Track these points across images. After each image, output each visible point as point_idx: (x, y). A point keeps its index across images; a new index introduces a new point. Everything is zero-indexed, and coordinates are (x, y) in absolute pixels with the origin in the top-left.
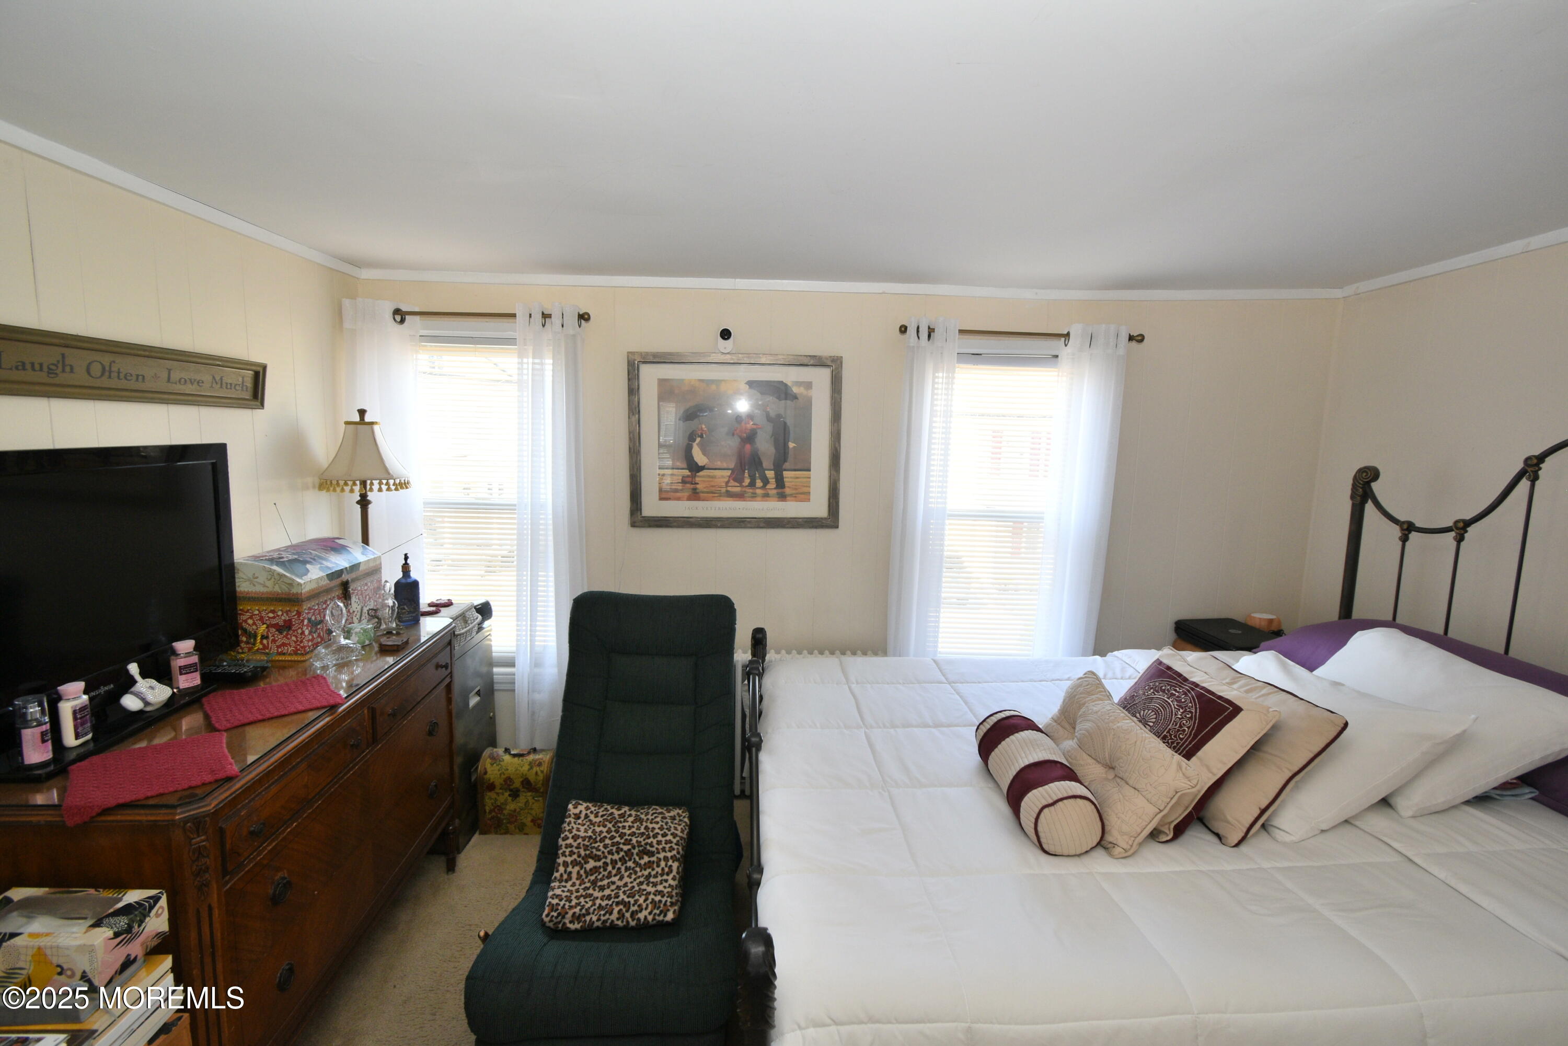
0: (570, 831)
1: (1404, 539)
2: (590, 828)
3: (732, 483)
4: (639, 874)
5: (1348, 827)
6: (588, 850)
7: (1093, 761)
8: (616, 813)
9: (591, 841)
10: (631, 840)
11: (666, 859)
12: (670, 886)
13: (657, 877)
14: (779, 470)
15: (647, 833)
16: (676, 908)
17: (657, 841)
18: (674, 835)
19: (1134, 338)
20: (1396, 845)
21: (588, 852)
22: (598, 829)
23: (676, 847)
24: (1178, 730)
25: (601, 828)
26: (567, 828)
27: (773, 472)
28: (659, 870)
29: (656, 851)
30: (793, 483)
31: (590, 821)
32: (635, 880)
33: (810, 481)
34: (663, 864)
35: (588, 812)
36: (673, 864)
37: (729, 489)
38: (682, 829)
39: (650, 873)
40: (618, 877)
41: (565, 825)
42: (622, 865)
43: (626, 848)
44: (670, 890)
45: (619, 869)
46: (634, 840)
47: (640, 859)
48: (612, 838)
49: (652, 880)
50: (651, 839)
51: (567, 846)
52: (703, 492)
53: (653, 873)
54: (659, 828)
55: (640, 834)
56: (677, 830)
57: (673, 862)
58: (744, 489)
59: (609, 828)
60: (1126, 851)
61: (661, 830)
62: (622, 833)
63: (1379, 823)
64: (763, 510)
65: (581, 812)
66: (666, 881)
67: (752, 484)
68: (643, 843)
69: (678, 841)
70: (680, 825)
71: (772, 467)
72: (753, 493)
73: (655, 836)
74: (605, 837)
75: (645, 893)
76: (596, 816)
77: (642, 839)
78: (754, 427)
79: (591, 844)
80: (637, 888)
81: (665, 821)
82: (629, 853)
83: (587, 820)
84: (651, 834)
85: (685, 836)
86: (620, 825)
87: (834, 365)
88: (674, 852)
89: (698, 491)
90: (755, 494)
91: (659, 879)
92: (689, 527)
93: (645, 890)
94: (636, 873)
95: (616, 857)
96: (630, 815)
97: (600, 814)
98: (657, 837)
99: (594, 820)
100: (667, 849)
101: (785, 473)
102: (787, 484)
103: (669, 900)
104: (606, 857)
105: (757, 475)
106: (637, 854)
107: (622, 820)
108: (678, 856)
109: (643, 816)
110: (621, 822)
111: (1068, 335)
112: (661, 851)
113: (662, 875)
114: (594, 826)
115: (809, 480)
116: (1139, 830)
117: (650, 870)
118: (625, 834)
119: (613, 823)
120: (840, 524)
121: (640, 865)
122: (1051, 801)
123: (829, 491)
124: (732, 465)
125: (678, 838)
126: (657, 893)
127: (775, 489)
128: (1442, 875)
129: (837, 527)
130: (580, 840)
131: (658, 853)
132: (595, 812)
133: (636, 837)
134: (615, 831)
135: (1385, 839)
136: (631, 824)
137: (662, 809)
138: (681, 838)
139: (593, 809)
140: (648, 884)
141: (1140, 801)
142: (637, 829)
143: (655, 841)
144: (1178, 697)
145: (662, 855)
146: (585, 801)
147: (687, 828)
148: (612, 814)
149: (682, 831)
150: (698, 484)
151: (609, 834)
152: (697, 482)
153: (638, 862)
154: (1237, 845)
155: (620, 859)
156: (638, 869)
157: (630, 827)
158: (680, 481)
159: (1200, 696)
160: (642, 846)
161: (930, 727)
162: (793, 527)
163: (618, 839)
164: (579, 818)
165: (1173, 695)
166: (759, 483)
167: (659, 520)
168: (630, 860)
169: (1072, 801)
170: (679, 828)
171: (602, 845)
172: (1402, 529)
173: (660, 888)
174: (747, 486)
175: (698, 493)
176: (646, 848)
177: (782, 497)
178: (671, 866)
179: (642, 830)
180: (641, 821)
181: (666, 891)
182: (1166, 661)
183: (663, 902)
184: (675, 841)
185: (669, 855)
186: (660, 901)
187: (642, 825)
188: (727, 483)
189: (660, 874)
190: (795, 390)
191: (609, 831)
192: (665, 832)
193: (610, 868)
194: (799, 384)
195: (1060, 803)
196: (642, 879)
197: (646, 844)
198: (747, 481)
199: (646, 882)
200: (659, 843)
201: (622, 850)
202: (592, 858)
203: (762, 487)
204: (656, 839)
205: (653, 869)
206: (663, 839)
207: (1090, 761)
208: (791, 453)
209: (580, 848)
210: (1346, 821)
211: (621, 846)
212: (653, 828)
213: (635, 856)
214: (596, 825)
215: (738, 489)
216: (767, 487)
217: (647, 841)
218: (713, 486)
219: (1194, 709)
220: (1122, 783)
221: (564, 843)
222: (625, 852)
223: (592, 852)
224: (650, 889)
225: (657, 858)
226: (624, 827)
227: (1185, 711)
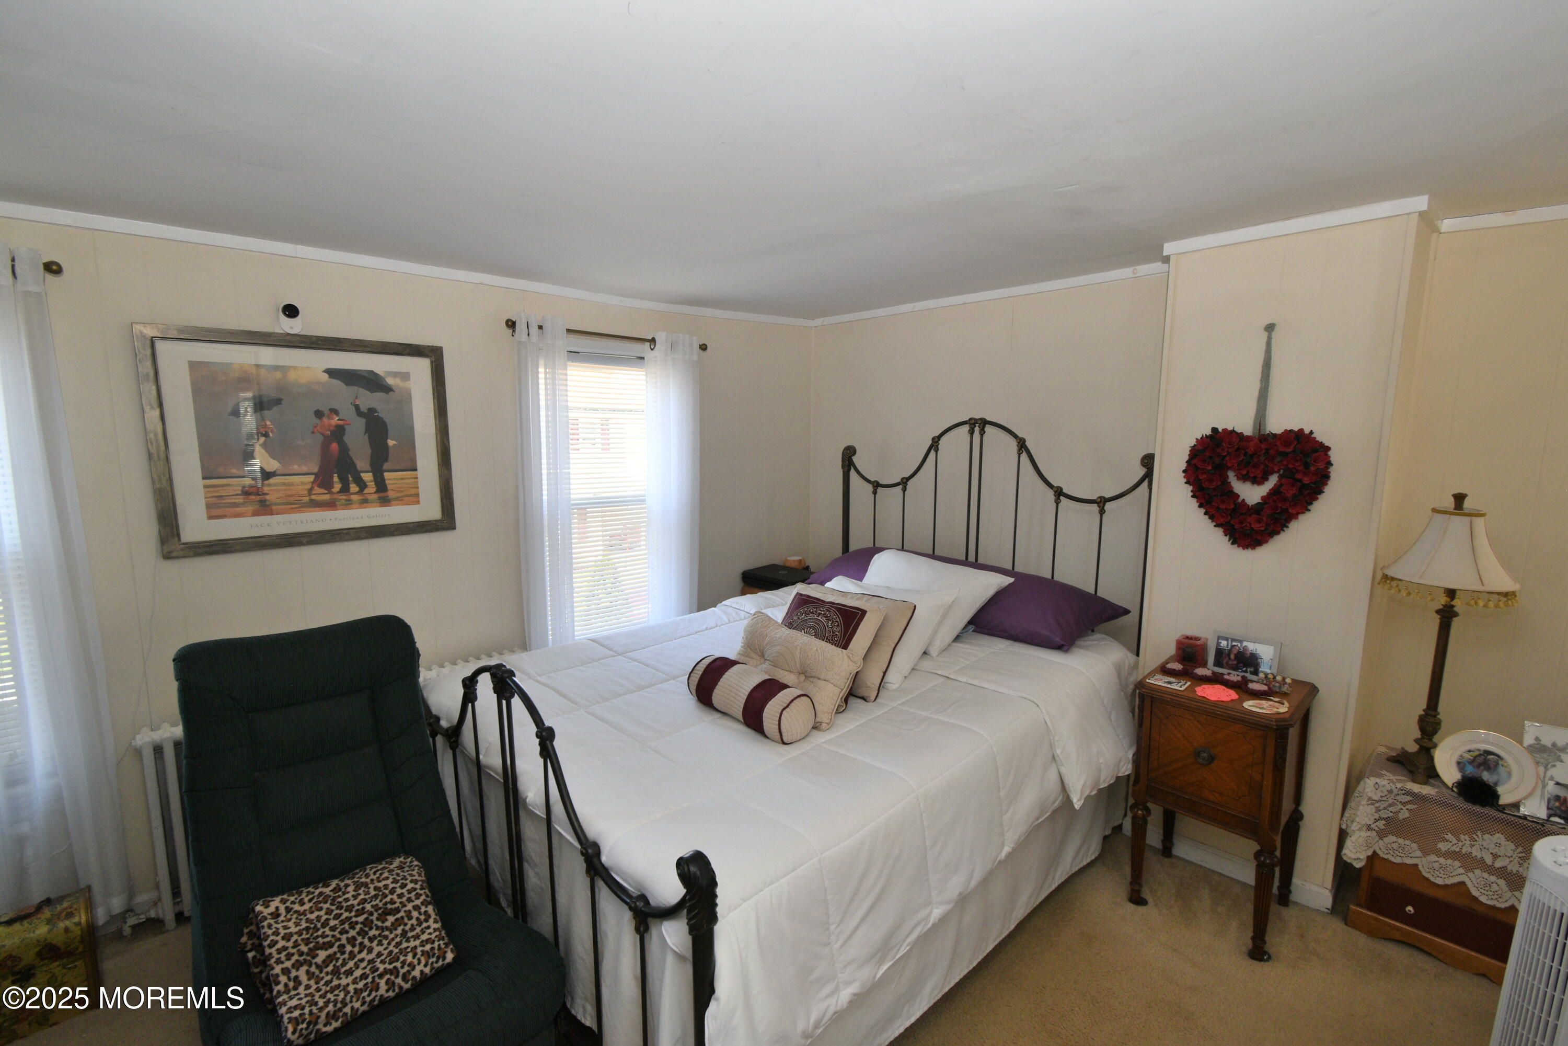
0: (276, 933)
1: (875, 493)
2: (301, 919)
3: (317, 490)
4: (391, 936)
5: (915, 672)
6: (311, 942)
7: (789, 673)
8: (327, 891)
9: (311, 931)
10: (363, 908)
11: (416, 908)
12: (435, 930)
13: (415, 929)
14: (378, 471)
15: (381, 893)
16: (451, 946)
17: (398, 895)
18: (416, 882)
19: (703, 347)
20: (939, 672)
21: (311, 945)
22: (312, 916)
23: (422, 892)
24: (833, 636)
25: (316, 913)
26: (270, 932)
27: (371, 474)
28: (414, 921)
29: (400, 906)
30: (397, 486)
31: (296, 912)
32: (389, 944)
33: (417, 482)
34: (415, 914)
35: (288, 904)
36: (427, 909)
37: (314, 497)
38: (417, 872)
39: (403, 930)
40: (365, 952)
41: (266, 929)
42: (364, 938)
43: (361, 919)
44: (437, 933)
45: (361, 943)
46: (368, 907)
47: (383, 922)
48: (337, 917)
49: (410, 934)
50: (390, 897)
51: (279, 951)
52: (276, 504)
53: (407, 928)
54: (392, 883)
55: (372, 897)
56: (414, 876)
57: (426, 907)
58: (336, 496)
59: (328, 909)
60: (828, 724)
61: (397, 883)
62: (347, 906)
63: (926, 664)
64: (362, 518)
65: (277, 908)
66: (428, 927)
67: (345, 489)
68: (381, 905)
69: (421, 885)
70: (413, 870)
71: (369, 468)
72: (346, 500)
73: (392, 891)
74: (328, 920)
75: (409, 950)
76: (302, 903)
77: (378, 901)
78: (341, 423)
79: (312, 935)
80: (396, 951)
81: (394, 873)
82: (368, 923)
83: (291, 913)
84: (387, 892)
85: (424, 878)
86: (340, 900)
87: (434, 355)
88: (423, 897)
89: (268, 503)
90: (350, 500)
91: (418, 930)
92: (260, 550)
93: (408, 947)
94: (386, 937)
95: (352, 933)
96: (347, 886)
97: (306, 900)
98: (395, 892)
99: (302, 909)
100: (413, 898)
101: (386, 475)
102: (389, 487)
103: (441, 942)
104: (339, 940)
105: (351, 479)
106: (378, 919)
107: (340, 893)
108: (429, 899)
109: (363, 880)
110: (339, 897)
111: (653, 341)
112: (406, 903)
113: (420, 924)
114: (306, 915)
115: (416, 480)
116: (833, 707)
117: (402, 927)
118: (353, 906)
119: (329, 902)
120: (457, 525)
121: (387, 928)
122: (785, 705)
123: (441, 492)
124: (316, 470)
125: (420, 883)
126: (424, 943)
127: (375, 493)
128: (964, 680)
129: (454, 528)
130: (295, 937)
131: (405, 906)
132: (297, 901)
133: (369, 903)
134: (337, 908)
135: (933, 671)
136: (354, 893)
137: (381, 864)
138: (422, 881)
139: (292, 899)
140: (408, 941)
141: (830, 687)
142: (365, 895)
143: (395, 897)
144: (824, 614)
145: (409, 907)
146: (277, 895)
147: (422, 870)
148: (321, 894)
149: (420, 875)
150: (268, 494)
151: (330, 915)
152: (265, 492)
153: (382, 927)
154: (875, 700)
155: (359, 933)
156: (386, 933)
157: (355, 897)
158: (240, 492)
159: (838, 609)
160: (380, 908)
161: (635, 691)
162: (403, 534)
163: (346, 915)
164: (278, 915)
165: (820, 614)
166: (354, 488)
167: (211, 546)
168: (371, 929)
169: (798, 699)
170: (414, 873)
171: (327, 929)
172: (874, 487)
173: (424, 937)
174: (338, 493)
175: (269, 506)
176: (386, 908)
177: (385, 501)
178: (426, 912)
179: (373, 893)
180: (366, 885)
181: (433, 936)
182: (804, 593)
183: (436, 948)
184: (418, 886)
185: (418, 902)
186: (432, 949)
187: (369, 888)
188: (310, 491)
189: (417, 925)
190: (390, 381)
191: (329, 912)
192: (402, 883)
193: (349, 948)
194: (395, 374)
195: (792, 704)
196: (398, 940)
197: (386, 904)
198: (337, 487)
199: (404, 940)
200: (400, 896)
201: (357, 923)
202: (321, 948)
203: (358, 492)
204: (396, 894)
205: (406, 925)
206: (404, 891)
207: (786, 673)
208: (391, 452)
209: (300, 945)
210: (913, 669)
211: (354, 919)
212: (386, 886)
213: (376, 922)
214: (307, 912)
215: (326, 497)
216: (365, 492)
217: (384, 901)
218: (290, 496)
219: (838, 618)
220: (815, 680)
221: (273, 950)
222: (362, 923)
223: (318, 943)
224: (412, 944)
225: (405, 911)
226: (347, 900)
227: (833, 621)
